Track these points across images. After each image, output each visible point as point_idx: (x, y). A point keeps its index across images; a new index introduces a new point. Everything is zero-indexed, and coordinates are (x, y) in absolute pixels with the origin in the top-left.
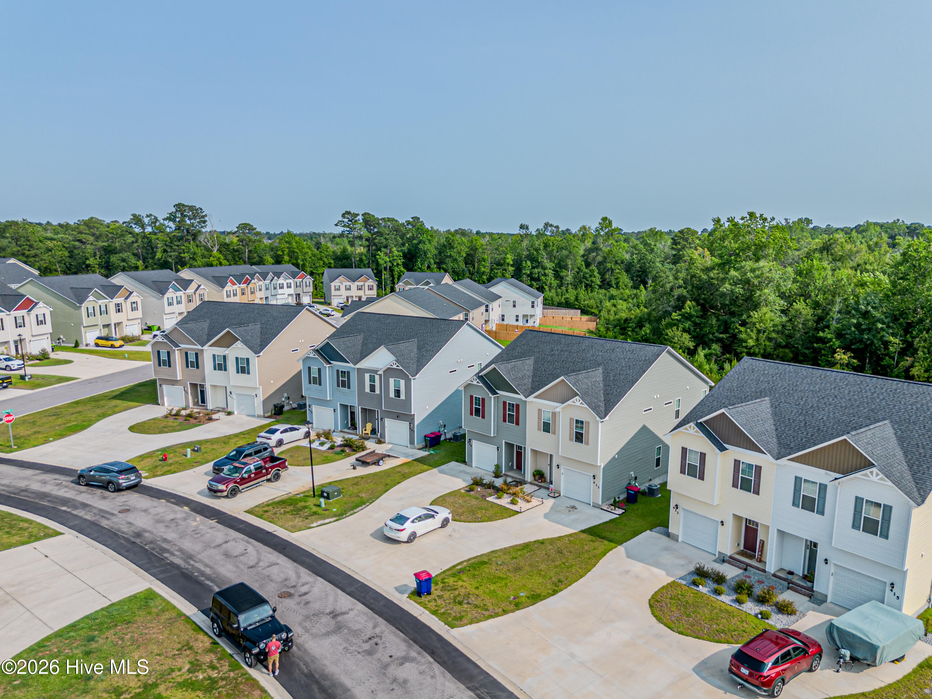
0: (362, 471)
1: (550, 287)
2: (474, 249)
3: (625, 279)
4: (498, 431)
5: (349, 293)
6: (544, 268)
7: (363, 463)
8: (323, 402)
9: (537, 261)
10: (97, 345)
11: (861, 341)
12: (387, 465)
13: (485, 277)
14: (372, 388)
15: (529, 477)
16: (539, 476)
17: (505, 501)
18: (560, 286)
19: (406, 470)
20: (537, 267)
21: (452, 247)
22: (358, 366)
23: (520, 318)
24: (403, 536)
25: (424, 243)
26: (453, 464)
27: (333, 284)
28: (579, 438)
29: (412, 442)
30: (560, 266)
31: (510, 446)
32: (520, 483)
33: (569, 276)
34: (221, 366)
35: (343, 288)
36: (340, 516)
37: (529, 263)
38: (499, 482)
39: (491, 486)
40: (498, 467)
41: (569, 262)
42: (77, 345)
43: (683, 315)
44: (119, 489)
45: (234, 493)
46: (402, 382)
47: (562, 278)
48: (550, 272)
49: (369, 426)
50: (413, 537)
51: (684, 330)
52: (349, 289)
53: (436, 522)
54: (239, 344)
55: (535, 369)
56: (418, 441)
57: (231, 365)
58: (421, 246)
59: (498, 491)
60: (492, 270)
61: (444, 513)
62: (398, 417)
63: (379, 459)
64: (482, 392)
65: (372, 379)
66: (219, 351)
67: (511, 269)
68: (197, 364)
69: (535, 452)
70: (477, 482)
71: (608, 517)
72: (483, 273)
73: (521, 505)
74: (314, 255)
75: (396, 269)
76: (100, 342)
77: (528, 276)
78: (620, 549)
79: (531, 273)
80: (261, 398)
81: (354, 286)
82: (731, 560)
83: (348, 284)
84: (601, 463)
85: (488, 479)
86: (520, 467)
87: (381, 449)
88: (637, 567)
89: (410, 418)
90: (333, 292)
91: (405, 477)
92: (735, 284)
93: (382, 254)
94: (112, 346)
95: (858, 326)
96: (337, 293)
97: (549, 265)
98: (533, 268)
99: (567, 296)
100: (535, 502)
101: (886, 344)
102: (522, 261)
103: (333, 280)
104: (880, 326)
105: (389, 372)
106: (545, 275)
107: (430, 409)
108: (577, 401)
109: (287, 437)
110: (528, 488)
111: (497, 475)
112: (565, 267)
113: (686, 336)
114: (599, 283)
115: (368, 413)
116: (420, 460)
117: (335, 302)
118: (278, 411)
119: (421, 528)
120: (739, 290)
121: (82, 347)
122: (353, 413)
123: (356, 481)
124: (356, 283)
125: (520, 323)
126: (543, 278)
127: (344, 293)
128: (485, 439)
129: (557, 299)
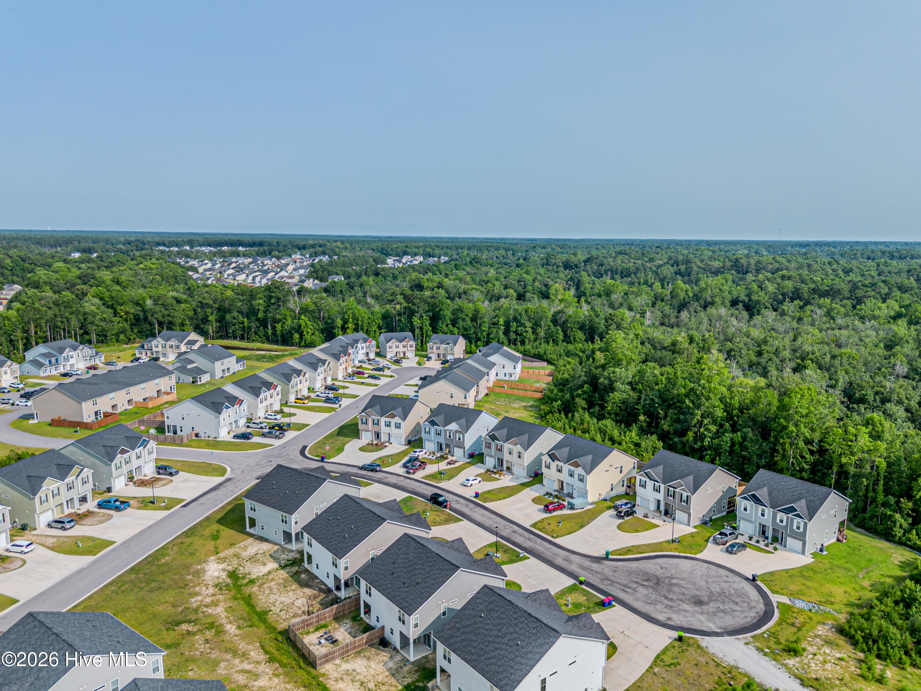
0: (450, 466)
1: (529, 340)
2: (477, 311)
3: (580, 335)
4: (495, 453)
5: (398, 350)
6: (525, 327)
7: (449, 463)
8: (430, 441)
9: (520, 322)
10: (296, 402)
11: (650, 411)
12: (457, 465)
13: (484, 333)
14: (450, 436)
15: (505, 469)
16: (508, 468)
17: (497, 476)
18: (535, 340)
19: (464, 466)
20: (520, 326)
21: (462, 311)
22: (445, 428)
23: (507, 375)
24: (469, 485)
25: (444, 310)
26: (479, 464)
27: (388, 345)
28: (519, 457)
29: (464, 456)
30: (536, 325)
31: (499, 459)
32: (502, 470)
33: (542, 333)
34: (388, 425)
35: (394, 347)
36: (449, 479)
37: (515, 323)
38: (495, 470)
39: (492, 472)
40: (495, 465)
41: (542, 323)
42: (287, 403)
43: (583, 391)
44: (377, 471)
45: (414, 473)
46: (461, 436)
47: (537, 334)
48: (530, 330)
49: (448, 450)
50: (471, 485)
51: (583, 399)
52: (398, 347)
53: (477, 481)
54: (397, 418)
55: (507, 433)
56: (467, 456)
57: (393, 425)
58: (441, 312)
59: (495, 473)
60: (490, 328)
61: (479, 479)
62: (459, 447)
63: (455, 462)
64: (490, 441)
65: (450, 433)
66: (388, 420)
67: (503, 328)
68: (378, 424)
69: (507, 461)
70: (488, 470)
71: (527, 480)
72: (484, 331)
73: (502, 477)
74: (369, 318)
75: (425, 328)
76: (297, 401)
77: (514, 332)
78: (529, 488)
79: (516, 330)
80: (404, 438)
81: (401, 345)
82: (557, 491)
83: (397, 344)
84: (526, 464)
85: (492, 469)
86: (502, 465)
87: (454, 458)
88: (532, 492)
89: (464, 448)
90: (388, 350)
91: (464, 468)
92: (605, 379)
93: (416, 319)
94: (304, 403)
95: (649, 404)
96: (390, 350)
97: (528, 324)
98: (517, 327)
99: (539, 350)
100: (506, 476)
101: (659, 413)
102: (510, 322)
103: (388, 342)
104: (656, 405)
105: (457, 431)
106: (526, 332)
107: (470, 444)
108: (519, 446)
109: (420, 454)
110: (504, 472)
111: (495, 468)
112: (540, 326)
113: (584, 402)
114: (562, 338)
115: (447, 446)
116: (468, 463)
117: (389, 356)
118: (409, 442)
119: (474, 482)
120: (606, 382)
121: (289, 404)
122: (441, 445)
123: (450, 470)
124: (402, 343)
125: (507, 378)
126: (524, 334)
127: (395, 350)
128: (491, 456)
129: (533, 351)
